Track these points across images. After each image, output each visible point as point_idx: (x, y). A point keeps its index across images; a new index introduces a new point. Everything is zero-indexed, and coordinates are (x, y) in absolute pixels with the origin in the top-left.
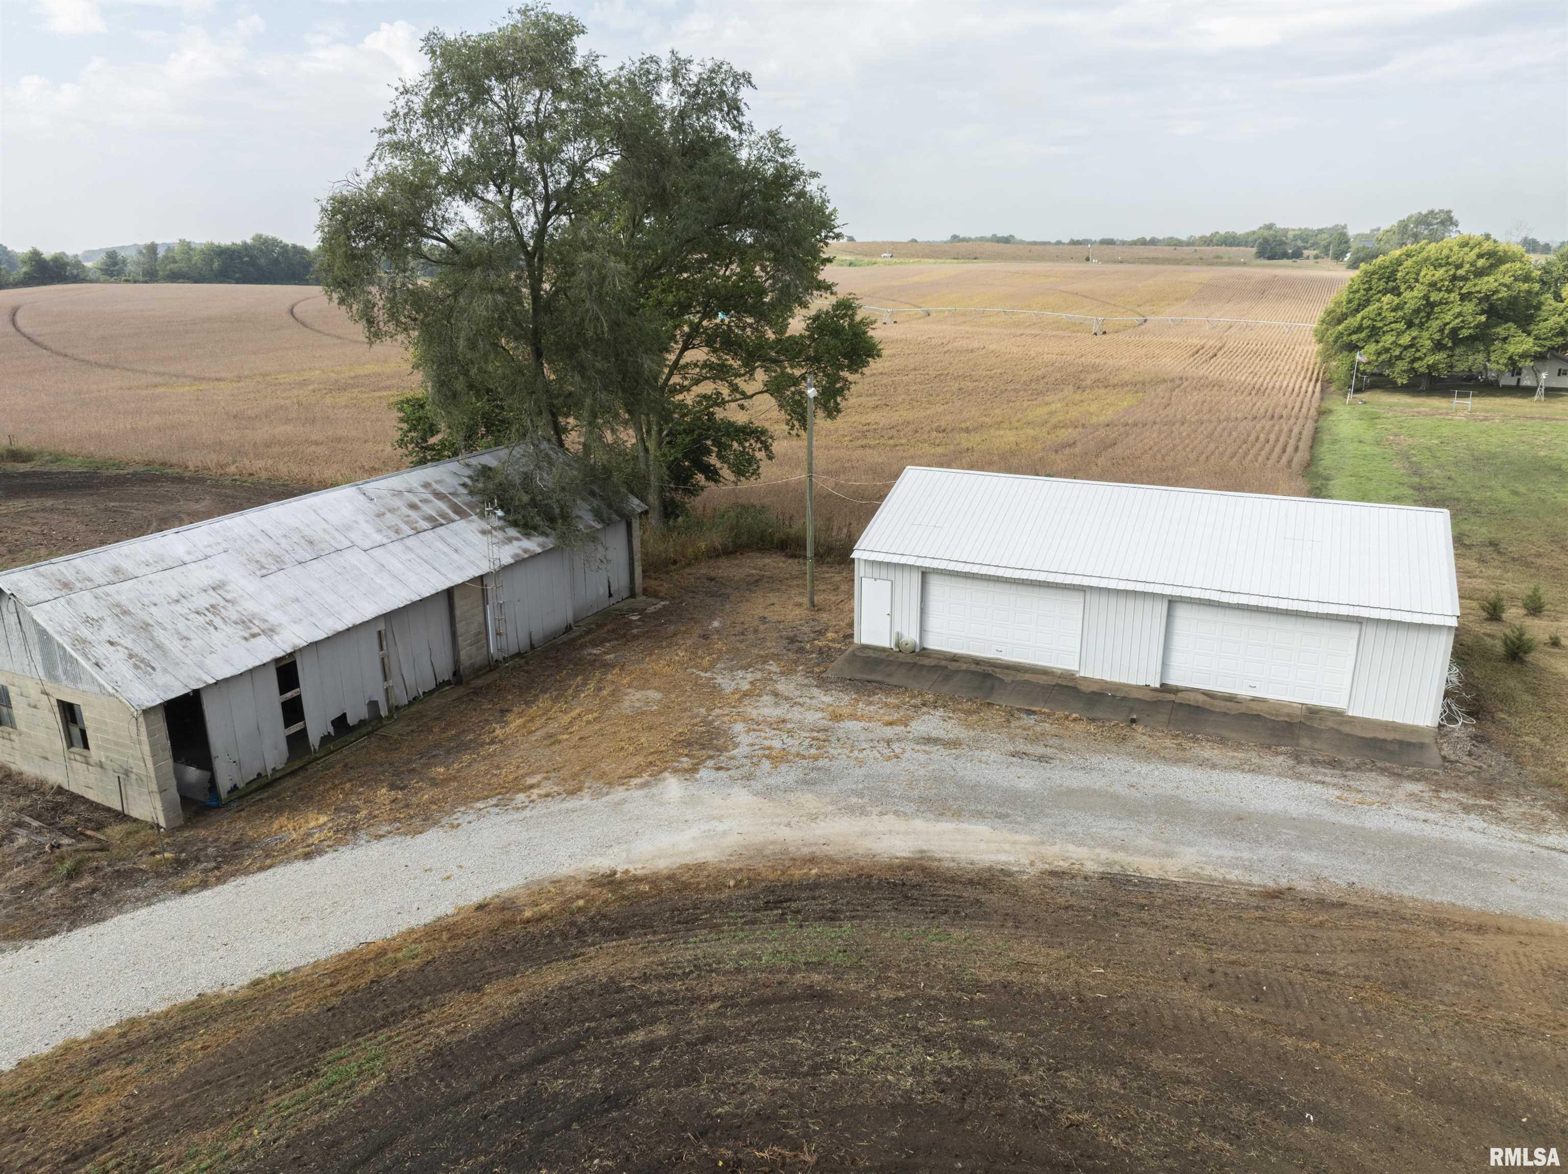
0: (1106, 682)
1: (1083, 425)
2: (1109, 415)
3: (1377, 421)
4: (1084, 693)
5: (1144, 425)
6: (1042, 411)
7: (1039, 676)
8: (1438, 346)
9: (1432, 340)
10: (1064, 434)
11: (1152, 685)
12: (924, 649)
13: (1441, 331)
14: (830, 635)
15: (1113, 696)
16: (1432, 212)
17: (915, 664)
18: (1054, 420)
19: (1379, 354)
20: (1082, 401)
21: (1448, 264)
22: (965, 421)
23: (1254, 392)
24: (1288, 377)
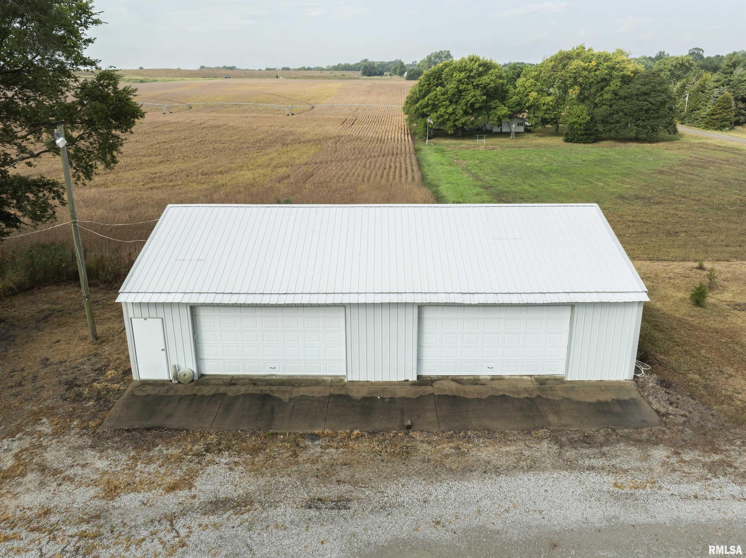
0: (372, 384)
1: (291, 165)
2: (304, 159)
3: (445, 153)
4: (355, 400)
5: (327, 163)
6: (265, 159)
7: (313, 388)
8: (466, 113)
9: (463, 109)
10: (282, 171)
11: (411, 380)
12: (203, 375)
13: (466, 105)
14: (110, 373)
15: (382, 399)
16: (441, 52)
17: (195, 395)
18: (274, 163)
19: (438, 118)
20: (288, 152)
21: (466, 70)
22: (219, 167)
23: (379, 142)
24: (393, 133)
